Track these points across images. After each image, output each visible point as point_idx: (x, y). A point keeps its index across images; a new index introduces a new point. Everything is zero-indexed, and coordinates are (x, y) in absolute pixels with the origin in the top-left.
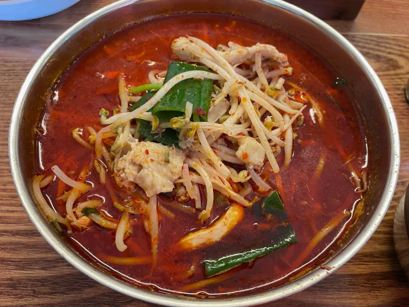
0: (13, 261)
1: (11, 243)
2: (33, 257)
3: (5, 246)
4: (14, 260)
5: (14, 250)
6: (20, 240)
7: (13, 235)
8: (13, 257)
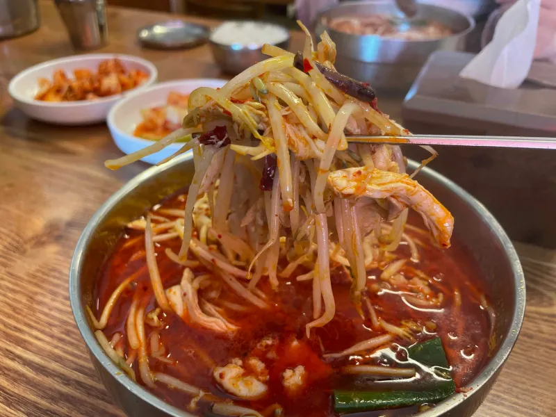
0: (5, 392)
1: (16, 372)
2: (26, 396)
3: (9, 373)
4: (8, 391)
5: (15, 380)
6: (27, 372)
7: (24, 364)
8: (8, 387)
